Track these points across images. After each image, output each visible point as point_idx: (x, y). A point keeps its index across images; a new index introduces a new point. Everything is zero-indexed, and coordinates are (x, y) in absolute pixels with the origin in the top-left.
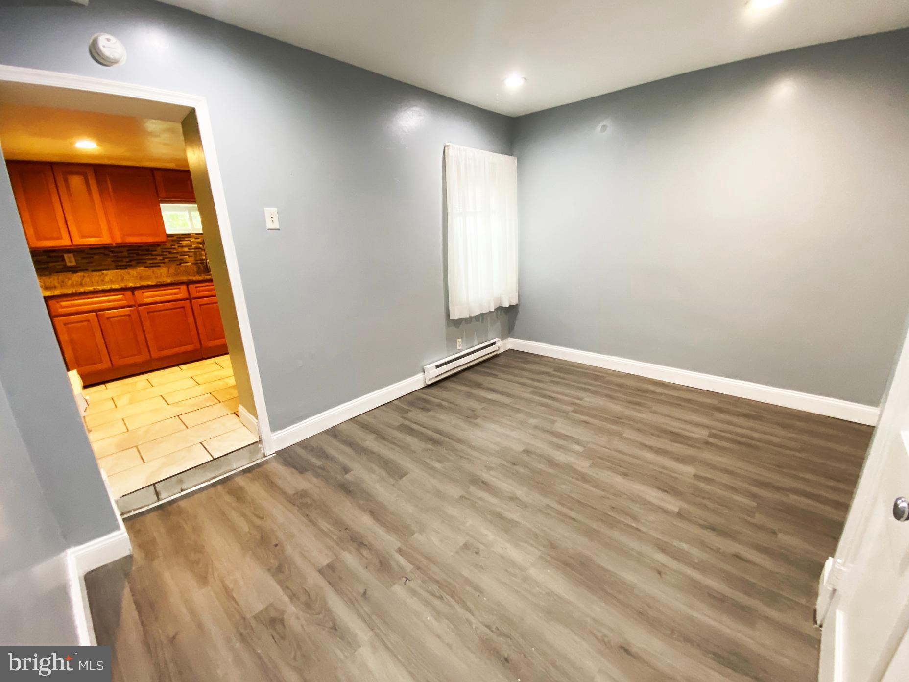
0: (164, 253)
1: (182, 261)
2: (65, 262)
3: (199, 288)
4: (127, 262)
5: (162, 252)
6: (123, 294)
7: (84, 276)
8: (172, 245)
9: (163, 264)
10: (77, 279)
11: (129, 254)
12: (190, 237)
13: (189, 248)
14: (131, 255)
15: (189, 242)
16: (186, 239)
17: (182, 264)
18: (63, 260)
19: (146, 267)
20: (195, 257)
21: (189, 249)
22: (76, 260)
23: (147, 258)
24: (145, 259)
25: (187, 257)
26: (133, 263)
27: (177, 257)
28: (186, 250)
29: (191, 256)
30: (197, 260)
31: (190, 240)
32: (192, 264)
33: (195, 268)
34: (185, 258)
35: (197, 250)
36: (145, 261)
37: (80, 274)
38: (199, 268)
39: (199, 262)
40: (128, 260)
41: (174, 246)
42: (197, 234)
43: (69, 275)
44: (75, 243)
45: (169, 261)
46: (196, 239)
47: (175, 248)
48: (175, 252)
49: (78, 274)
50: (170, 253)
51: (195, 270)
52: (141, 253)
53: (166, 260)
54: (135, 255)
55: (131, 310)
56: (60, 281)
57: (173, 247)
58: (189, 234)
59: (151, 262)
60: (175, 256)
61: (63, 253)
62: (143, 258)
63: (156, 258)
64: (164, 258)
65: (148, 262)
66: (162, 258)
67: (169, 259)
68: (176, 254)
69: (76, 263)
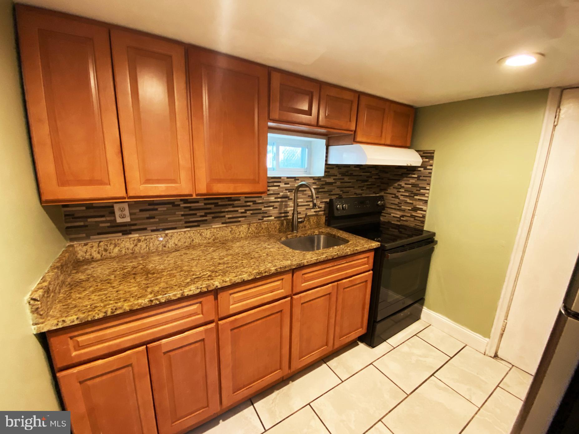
0: (249, 204)
1: (265, 214)
2: (115, 216)
3: (306, 276)
4: (202, 216)
5: (246, 202)
6: (200, 303)
7: (139, 241)
9: (243, 219)
10: (128, 245)
12: (280, 182)
13: (276, 196)
14: (208, 206)
15: (277, 188)
16: (275, 184)
17: (265, 219)
18: (113, 213)
19: (223, 223)
20: (280, 209)
21: (275, 198)
22: (131, 214)
23: (227, 210)
24: (224, 212)
25: (271, 208)
26: (209, 217)
27: (261, 209)
28: (272, 199)
29: (276, 208)
30: (281, 213)
31: (279, 186)
32: (275, 218)
33: (277, 224)
34: (269, 210)
35: (284, 200)
36: (222, 214)
37: (135, 236)
38: (282, 224)
39: (283, 215)
40: (202, 213)
42: (288, 178)
43: (117, 237)
44: (131, 193)
45: (252, 214)
46: (285, 184)
47: (261, 197)
48: (261, 201)
49: (130, 236)
50: (255, 203)
51: (278, 227)
52: (220, 203)
53: (249, 213)
54: (213, 206)
55: (206, 330)
56: (101, 249)
58: (280, 178)
59: (230, 216)
60: (259, 208)
61: (113, 207)
62: (223, 210)
63: (237, 211)
64: (246, 211)
65: (227, 216)
66: (243, 211)
67: (251, 212)
68: (261, 205)
69: (131, 219)
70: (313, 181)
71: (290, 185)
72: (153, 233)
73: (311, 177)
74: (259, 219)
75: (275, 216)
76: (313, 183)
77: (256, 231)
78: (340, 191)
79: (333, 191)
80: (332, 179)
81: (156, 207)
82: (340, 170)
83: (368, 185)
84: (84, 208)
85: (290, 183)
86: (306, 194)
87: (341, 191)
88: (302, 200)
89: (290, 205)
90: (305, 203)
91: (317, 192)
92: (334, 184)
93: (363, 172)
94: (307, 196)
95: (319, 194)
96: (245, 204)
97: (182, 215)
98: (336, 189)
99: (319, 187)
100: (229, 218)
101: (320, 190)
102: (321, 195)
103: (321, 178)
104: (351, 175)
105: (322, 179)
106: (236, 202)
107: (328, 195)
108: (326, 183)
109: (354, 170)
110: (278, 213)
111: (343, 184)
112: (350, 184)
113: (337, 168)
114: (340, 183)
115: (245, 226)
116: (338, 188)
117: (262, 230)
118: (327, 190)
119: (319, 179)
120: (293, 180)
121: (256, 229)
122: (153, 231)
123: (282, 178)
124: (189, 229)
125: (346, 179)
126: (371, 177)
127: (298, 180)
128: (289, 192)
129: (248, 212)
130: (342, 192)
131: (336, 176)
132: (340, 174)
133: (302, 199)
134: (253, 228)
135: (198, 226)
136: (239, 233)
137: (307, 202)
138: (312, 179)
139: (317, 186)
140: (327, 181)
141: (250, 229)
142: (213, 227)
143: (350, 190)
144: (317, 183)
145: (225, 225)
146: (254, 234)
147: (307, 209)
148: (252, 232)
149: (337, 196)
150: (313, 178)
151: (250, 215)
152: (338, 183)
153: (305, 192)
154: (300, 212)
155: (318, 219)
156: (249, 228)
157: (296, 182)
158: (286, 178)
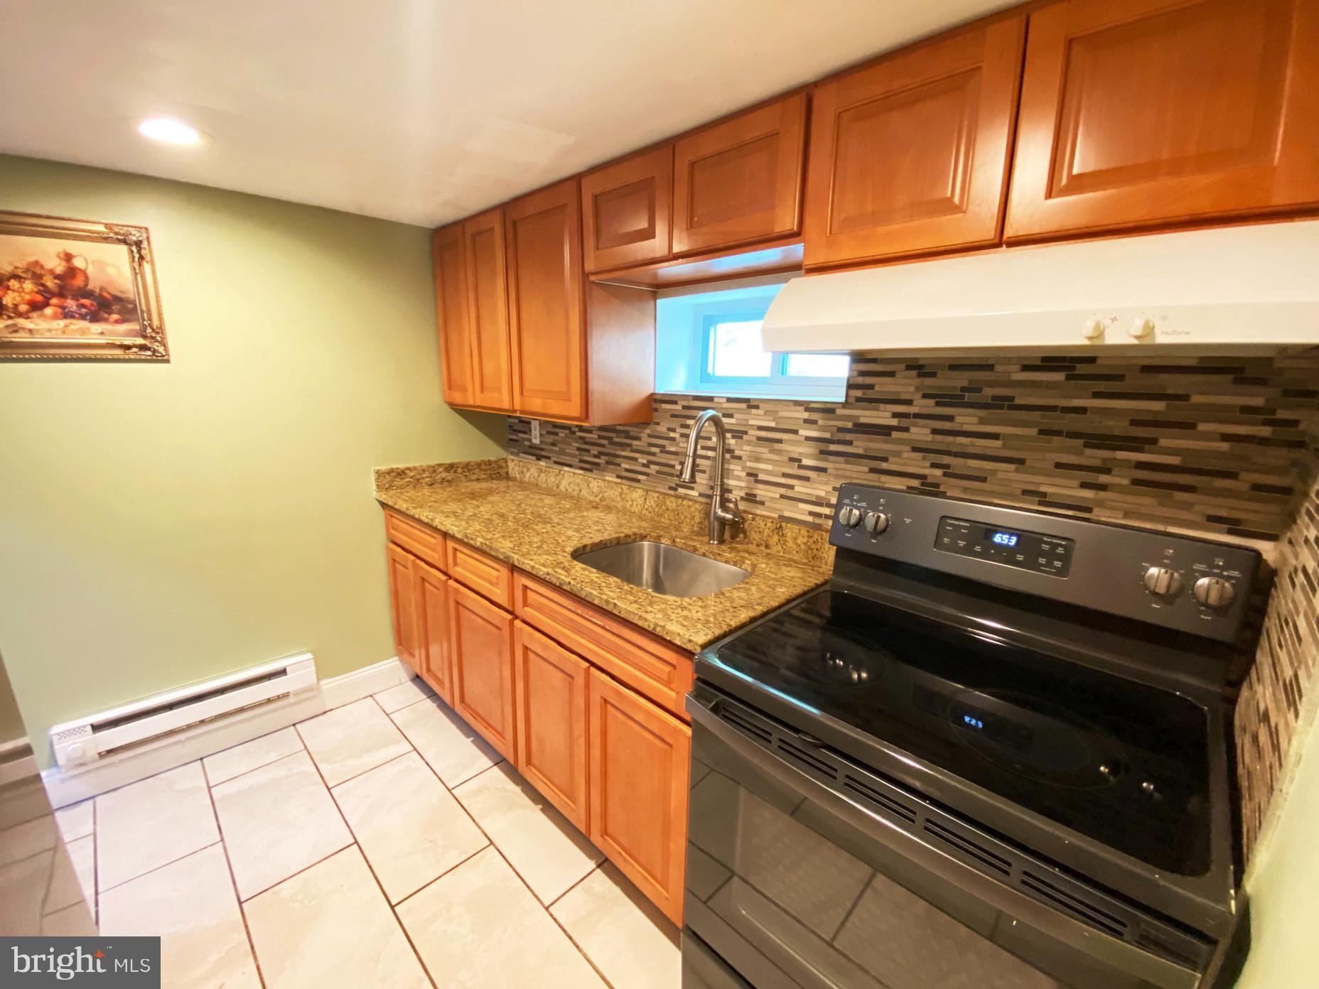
0: (653, 449)
2: (531, 435)
4: (596, 456)
5: (650, 444)
7: (541, 471)
8: (670, 430)
9: (642, 477)
10: (534, 473)
11: (600, 437)
14: (602, 441)
18: (530, 431)
19: (618, 477)
22: (541, 436)
23: (623, 454)
32: (701, 495)
33: (699, 510)
36: (618, 460)
37: (543, 464)
40: (596, 451)
41: (673, 430)
42: (729, 400)
43: (532, 461)
45: (658, 472)
47: (673, 439)
48: (673, 449)
49: (540, 463)
52: (615, 439)
54: (607, 442)
57: (672, 435)
59: (627, 466)
60: (671, 462)
61: (530, 423)
62: (618, 453)
63: (636, 459)
64: (650, 462)
65: (624, 466)
66: (645, 462)
67: (657, 468)
68: (673, 457)
69: (541, 442)
70: (806, 415)
71: (737, 419)
72: (556, 466)
73: (797, 403)
74: (671, 488)
75: (702, 491)
76: (806, 421)
77: (656, 510)
78: (927, 464)
79: (891, 459)
80: (889, 415)
81: (558, 430)
82: (928, 381)
83: (1141, 465)
84: (516, 421)
85: (735, 415)
86: (779, 452)
87: (934, 466)
88: (770, 467)
89: (736, 473)
90: (778, 476)
91: (822, 452)
92: (895, 434)
93: (1097, 395)
94: (786, 459)
95: (827, 460)
96: (646, 449)
97: (578, 449)
98: (905, 455)
99: (827, 435)
100: (627, 470)
101: (833, 448)
102: (838, 466)
103: (836, 406)
104: (1003, 403)
105: (839, 411)
106: (635, 442)
107: (866, 469)
108: (855, 425)
109: (1021, 384)
110: (707, 485)
111: (939, 438)
112: (998, 443)
113: (913, 373)
114: (928, 431)
115: (640, 492)
116: (915, 449)
117: (668, 512)
118: (860, 451)
119: (828, 410)
120: (744, 406)
121: (657, 505)
122: (556, 463)
123: (716, 400)
124: (582, 472)
125: (966, 419)
126: (1192, 426)
127: (757, 407)
128: (733, 437)
129: (652, 467)
130: (938, 472)
131: (909, 402)
132: (925, 396)
133: (770, 464)
134: (651, 501)
135: (591, 470)
136: (631, 503)
137: (785, 475)
138: (802, 408)
139: (818, 430)
140: (863, 420)
141: (648, 503)
142: (607, 478)
143: (995, 472)
144: (820, 422)
145: (619, 481)
146: (653, 515)
147: (782, 496)
148: (650, 509)
149: (915, 483)
150: (807, 406)
151: (654, 473)
152: (920, 433)
153: (777, 446)
154: (763, 499)
155: (811, 540)
156: (645, 499)
157: (750, 414)
158: (724, 400)
